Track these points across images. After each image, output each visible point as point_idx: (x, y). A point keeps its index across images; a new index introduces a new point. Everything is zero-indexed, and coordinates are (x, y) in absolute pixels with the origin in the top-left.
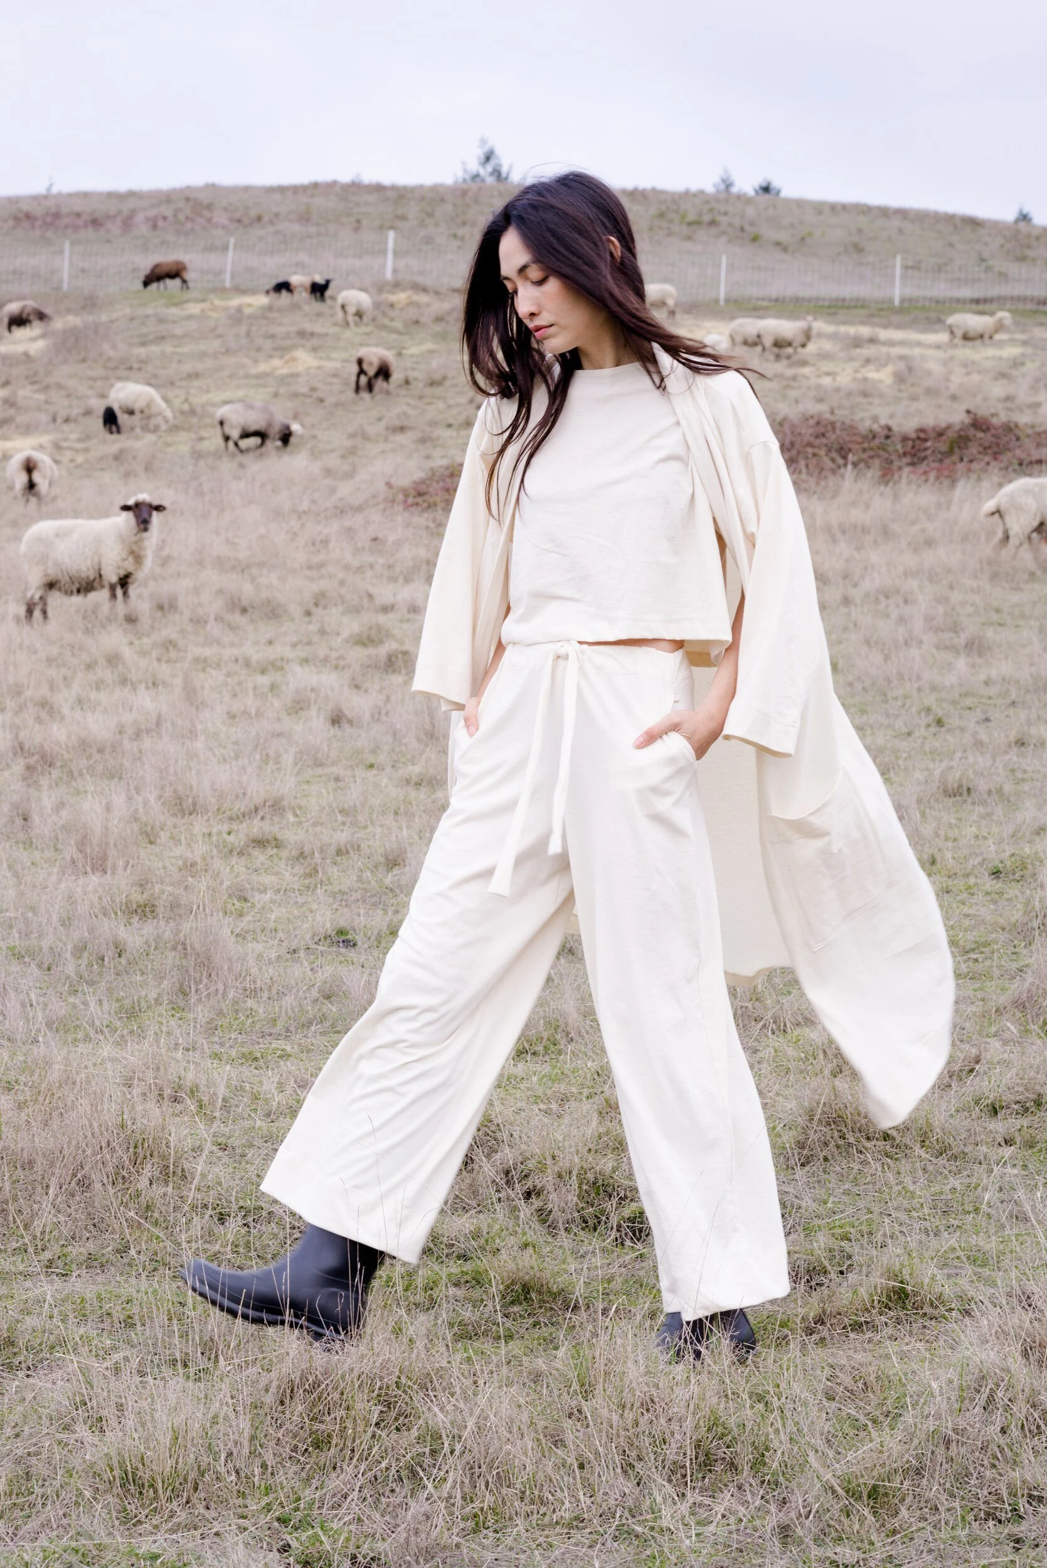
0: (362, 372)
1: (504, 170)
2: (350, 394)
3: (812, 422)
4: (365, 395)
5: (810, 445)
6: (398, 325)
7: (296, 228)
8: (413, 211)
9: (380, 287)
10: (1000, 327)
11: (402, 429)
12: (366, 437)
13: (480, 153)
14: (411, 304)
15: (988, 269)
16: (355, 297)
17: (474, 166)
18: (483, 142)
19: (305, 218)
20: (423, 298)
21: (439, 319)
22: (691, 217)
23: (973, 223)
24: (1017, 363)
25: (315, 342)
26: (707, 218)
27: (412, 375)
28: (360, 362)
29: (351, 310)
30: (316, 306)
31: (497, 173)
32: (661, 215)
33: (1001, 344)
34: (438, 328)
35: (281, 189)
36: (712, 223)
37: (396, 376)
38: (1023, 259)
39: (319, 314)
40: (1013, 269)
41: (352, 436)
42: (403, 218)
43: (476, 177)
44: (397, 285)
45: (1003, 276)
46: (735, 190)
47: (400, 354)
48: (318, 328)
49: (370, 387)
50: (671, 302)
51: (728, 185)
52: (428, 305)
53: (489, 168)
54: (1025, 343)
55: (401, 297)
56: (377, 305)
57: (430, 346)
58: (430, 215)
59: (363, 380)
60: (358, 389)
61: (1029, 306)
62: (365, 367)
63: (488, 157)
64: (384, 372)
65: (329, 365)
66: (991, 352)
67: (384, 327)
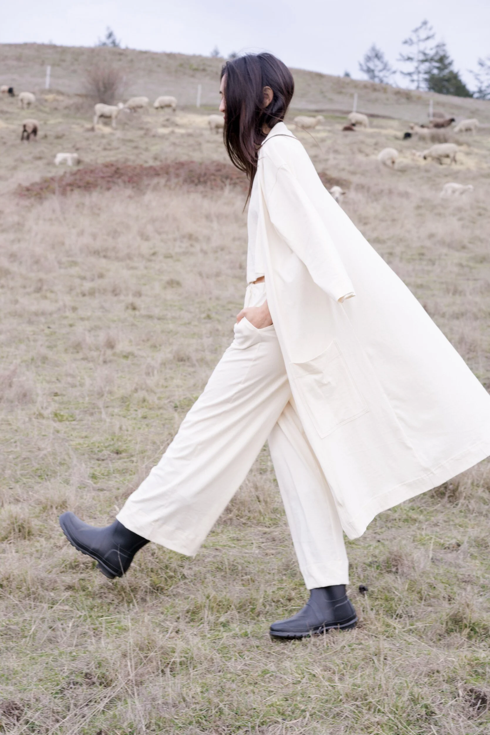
0: (25, 131)
1: (117, 41)
2: (19, 141)
3: (215, 164)
4: (25, 142)
5: (213, 175)
6: (47, 109)
7: (15, 63)
8: (69, 57)
9: (43, 92)
10: (319, 123)
11: (40, 158)
12: (22, 161)
13: (106, 33)
14: (55, 100)
15: (325, 97)
16: (27, 96)
17: (104, 39)
18: (108, 28)
19: (19, 59)
20: (60, 98)
21: (66, 108)
22: (195, 66)
23: (320, 76)
24: (323, 140)
25: (8, 116)
26: (201, 67)
27: (49, 133)
28: (25, 126)
29: (26, 102)
30: (11, 99)
31: (114, 43)
32: (181, 65)
33: (318, 131)
34: (66, 112)
35: (10, 46)
36: (204, 70)
37: (40, 133)
38: (340, 93)
39: (12, 103)
40: (336, 97)
41: (16, 160)
42: (64, 61)
43: (104, 44)
44: (50, 91)
45: (331, 100)
46: (219, 56)
47: (45, 123)
48: (10, 109)
49: (28, 138)
50: (174, 105)
51: (216, 53)
52: (63, 101)
53: (111, 40)
54: (329, 131)
55: (50, 97)
56: (38, 100)
57: (60, 120)
58: (76, 60)
59: (26, 134)
60: (22, 138)
61: (338, 114)
62: (27, 129)
63: (110, 35)
64: (35, 131)
65: (12, 127)
66: (313, 134)
67: (40, 111)
